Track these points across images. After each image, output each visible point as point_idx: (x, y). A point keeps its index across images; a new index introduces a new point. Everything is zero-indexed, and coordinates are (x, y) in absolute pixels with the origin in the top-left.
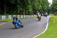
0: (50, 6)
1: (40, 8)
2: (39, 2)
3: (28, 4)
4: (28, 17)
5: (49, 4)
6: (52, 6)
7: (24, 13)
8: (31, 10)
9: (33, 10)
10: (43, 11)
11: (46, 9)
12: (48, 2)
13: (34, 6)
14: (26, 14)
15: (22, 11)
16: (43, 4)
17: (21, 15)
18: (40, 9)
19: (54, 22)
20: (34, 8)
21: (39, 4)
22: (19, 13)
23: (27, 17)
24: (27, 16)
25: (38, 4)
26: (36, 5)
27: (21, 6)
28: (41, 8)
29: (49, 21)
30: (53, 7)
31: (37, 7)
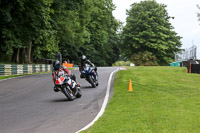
0: (119, 31)
1: (83, 40)
2: (81, 17)
3: (43, 26)
4: (44, 69)
5: (115, 25)
6: (125, 31)
7: (28, 57)
8: (52, 47)
9: (60, 45)
10: (95, 51)
11: (106, 41)
12: (112, 17)
13: (65, 31)
14: (35, 61)
15: (21, 49)
16: (97, 26)
17: (16, 62)
18: (86, 43)
19: (131, 89)
20: (64, 38)
21: (82, 24)
22: (11, 58)
23: (38, 69)
24: (38, 66)
25: (78, 24)
26: (69, 29)
27: (15, 33)
28: (89, 41)
29: (112, 85)
30: (130, 35)
31: (73, 35)
